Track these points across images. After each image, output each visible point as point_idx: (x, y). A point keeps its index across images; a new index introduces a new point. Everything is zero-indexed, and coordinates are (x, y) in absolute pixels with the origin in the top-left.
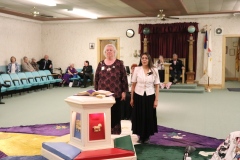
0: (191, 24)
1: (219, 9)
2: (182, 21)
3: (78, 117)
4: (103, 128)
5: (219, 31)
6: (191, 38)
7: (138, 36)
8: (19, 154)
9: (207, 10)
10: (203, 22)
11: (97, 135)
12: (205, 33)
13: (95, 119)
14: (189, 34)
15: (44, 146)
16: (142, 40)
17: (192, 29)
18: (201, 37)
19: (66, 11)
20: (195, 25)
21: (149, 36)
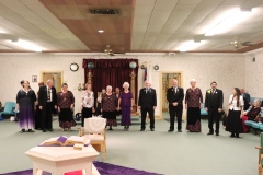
0: (132, 60)
1: (158, 49)
2: (124, 57)
5: (156, 68)
6: (133, 73)
7: (82, 71)
9: (148, 48)
10: (143, 59)
12: (145, 69)
14: (131, 69)
16: (86, 74)
17: (133, 65)
18: (141, 72)
20: (136, 61)
21: (93, 70)
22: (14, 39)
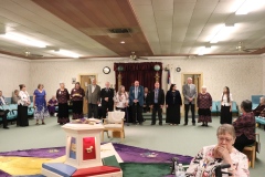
0: (156, 63)
1: (178, 52)
2: (150, 61)
3: (73, 141)
4: (94, 150)
5: (178, 70)
6: (157, 75)
7: (113, 73)
8: (22, 174)
9: (169, 53)
10: (166, 62)
11: (89, 155)
12: (168, 71)
13: (88, 142)
14: (156, 71)
15: (44, 166)
16: (117, 76)
17: (158, 68)
18: (164, 74)
19: (53, 51)
20: (160, 64)
21: (122, 72)
22: (57, 49)
